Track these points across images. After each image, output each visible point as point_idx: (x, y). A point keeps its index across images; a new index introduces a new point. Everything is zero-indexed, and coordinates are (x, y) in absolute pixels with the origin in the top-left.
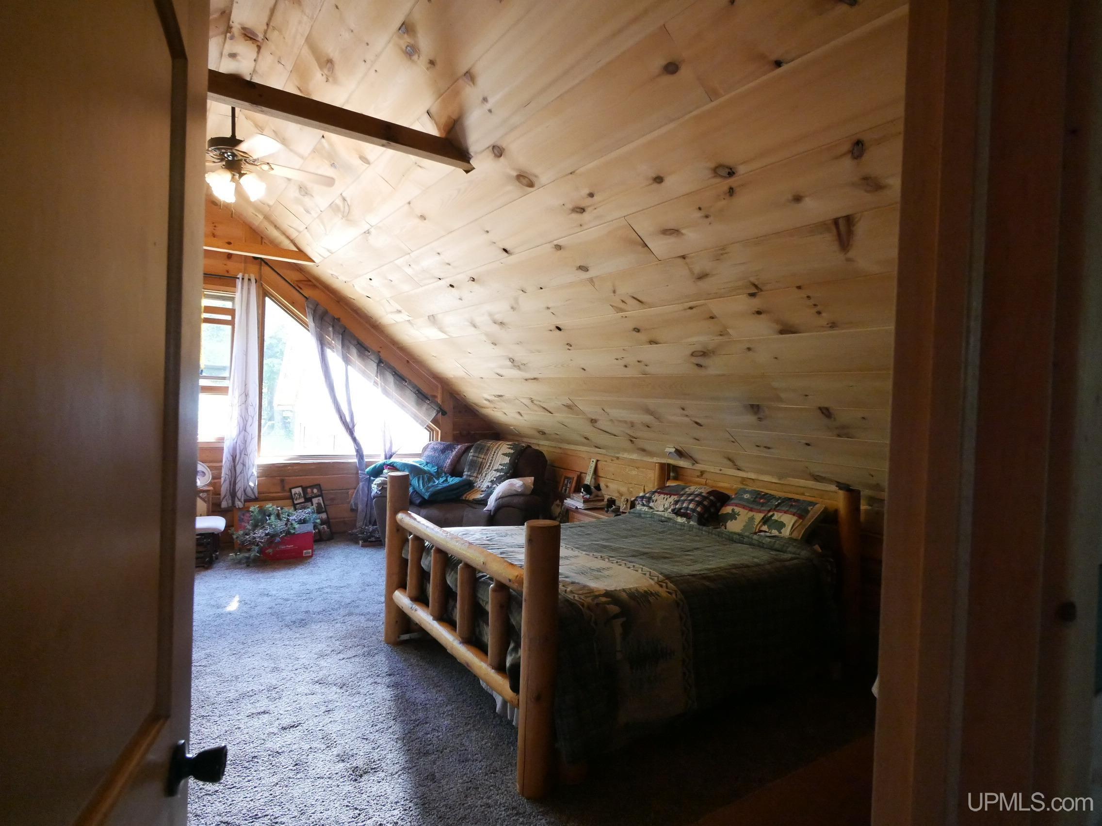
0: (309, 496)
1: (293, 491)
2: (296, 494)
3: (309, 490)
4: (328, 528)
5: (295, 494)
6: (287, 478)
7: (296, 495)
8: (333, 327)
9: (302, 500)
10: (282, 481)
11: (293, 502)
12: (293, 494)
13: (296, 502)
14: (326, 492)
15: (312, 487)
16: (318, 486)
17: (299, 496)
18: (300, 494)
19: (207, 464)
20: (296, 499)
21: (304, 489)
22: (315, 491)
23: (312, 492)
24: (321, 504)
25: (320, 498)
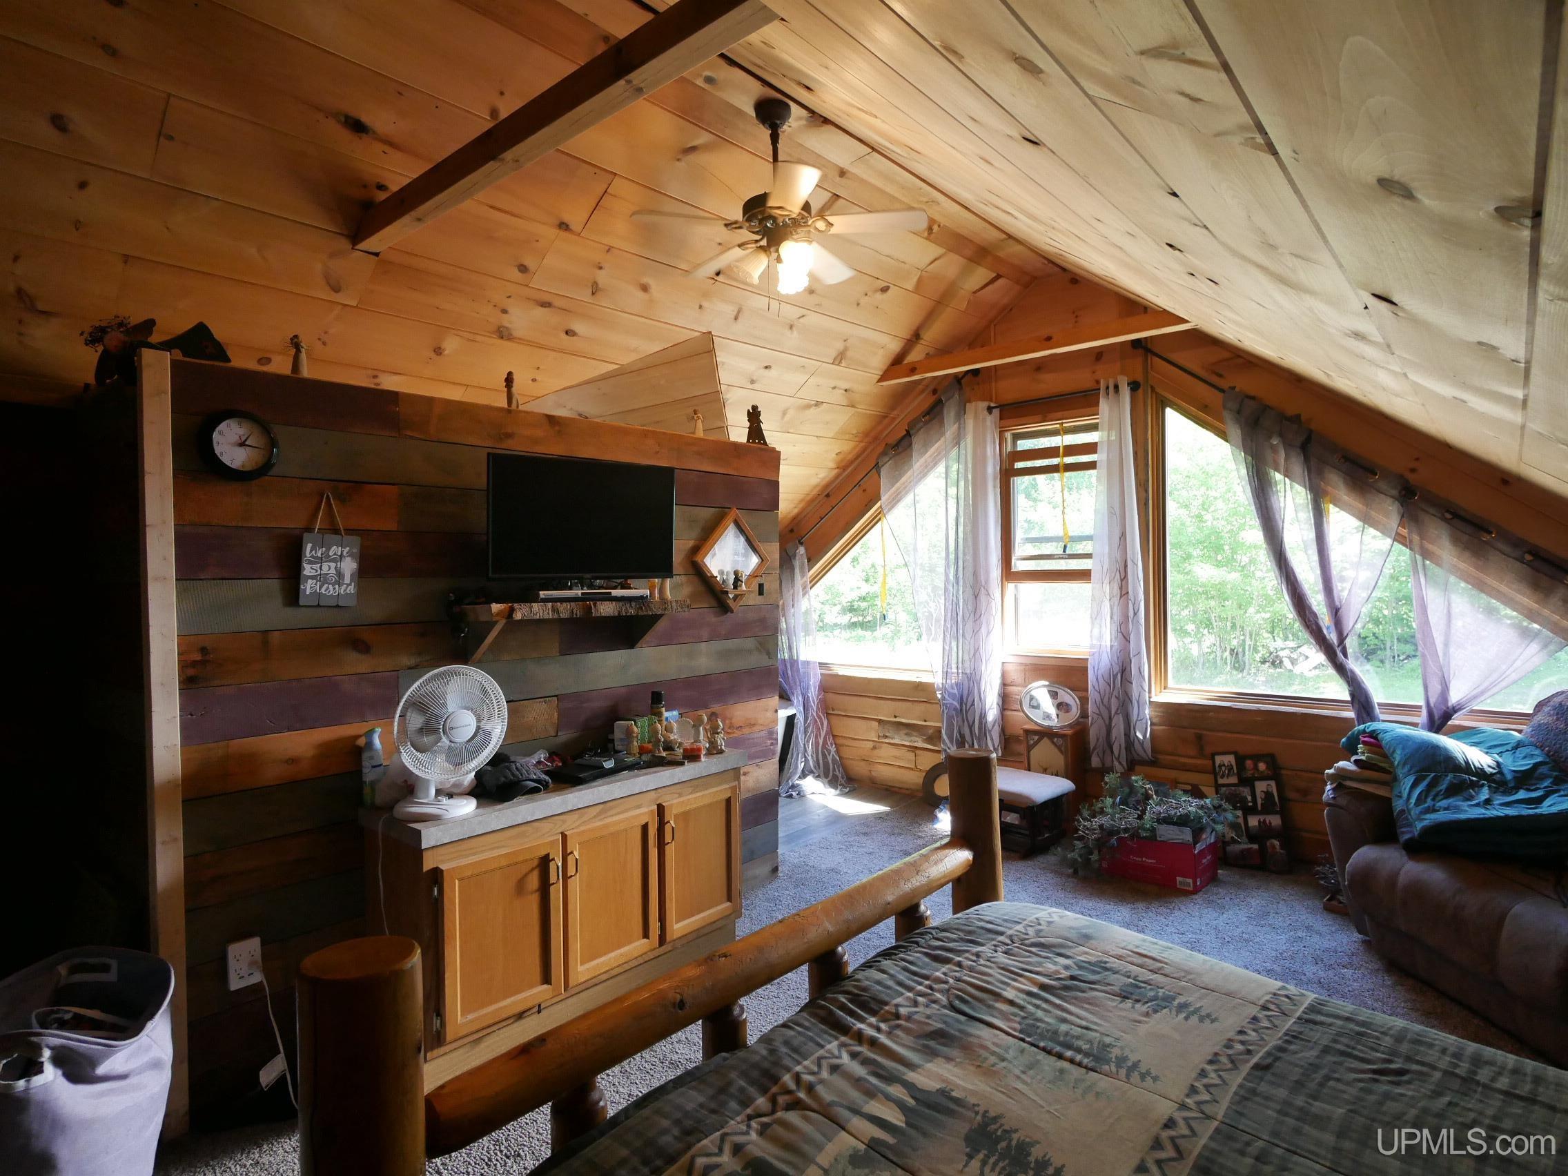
0: (1249, 774)
1: (1219, 759)
2: (1224, 765)
3: (1249, 763)
4: (1282, 847)
5: (1220, 766)
6: (1208, 733)
7: (1223, 768)
8: (1281, 435)
9: (1234, 780)
10: (1199, 738)
11: (1216, 781)
12: (1217, 765)
13: (1221, 781)
14: (1289, 773)
15: (1257, 758)
16: (1271, 759)
17: (1229, 771)
18: (1230, 768)
19: (1078, 693)
20: (1222, 777)
21: (1240, 760)
22: (1262, 766)
23: (1256, 768)
24: (1272, 794)
25: (1273, 783)
